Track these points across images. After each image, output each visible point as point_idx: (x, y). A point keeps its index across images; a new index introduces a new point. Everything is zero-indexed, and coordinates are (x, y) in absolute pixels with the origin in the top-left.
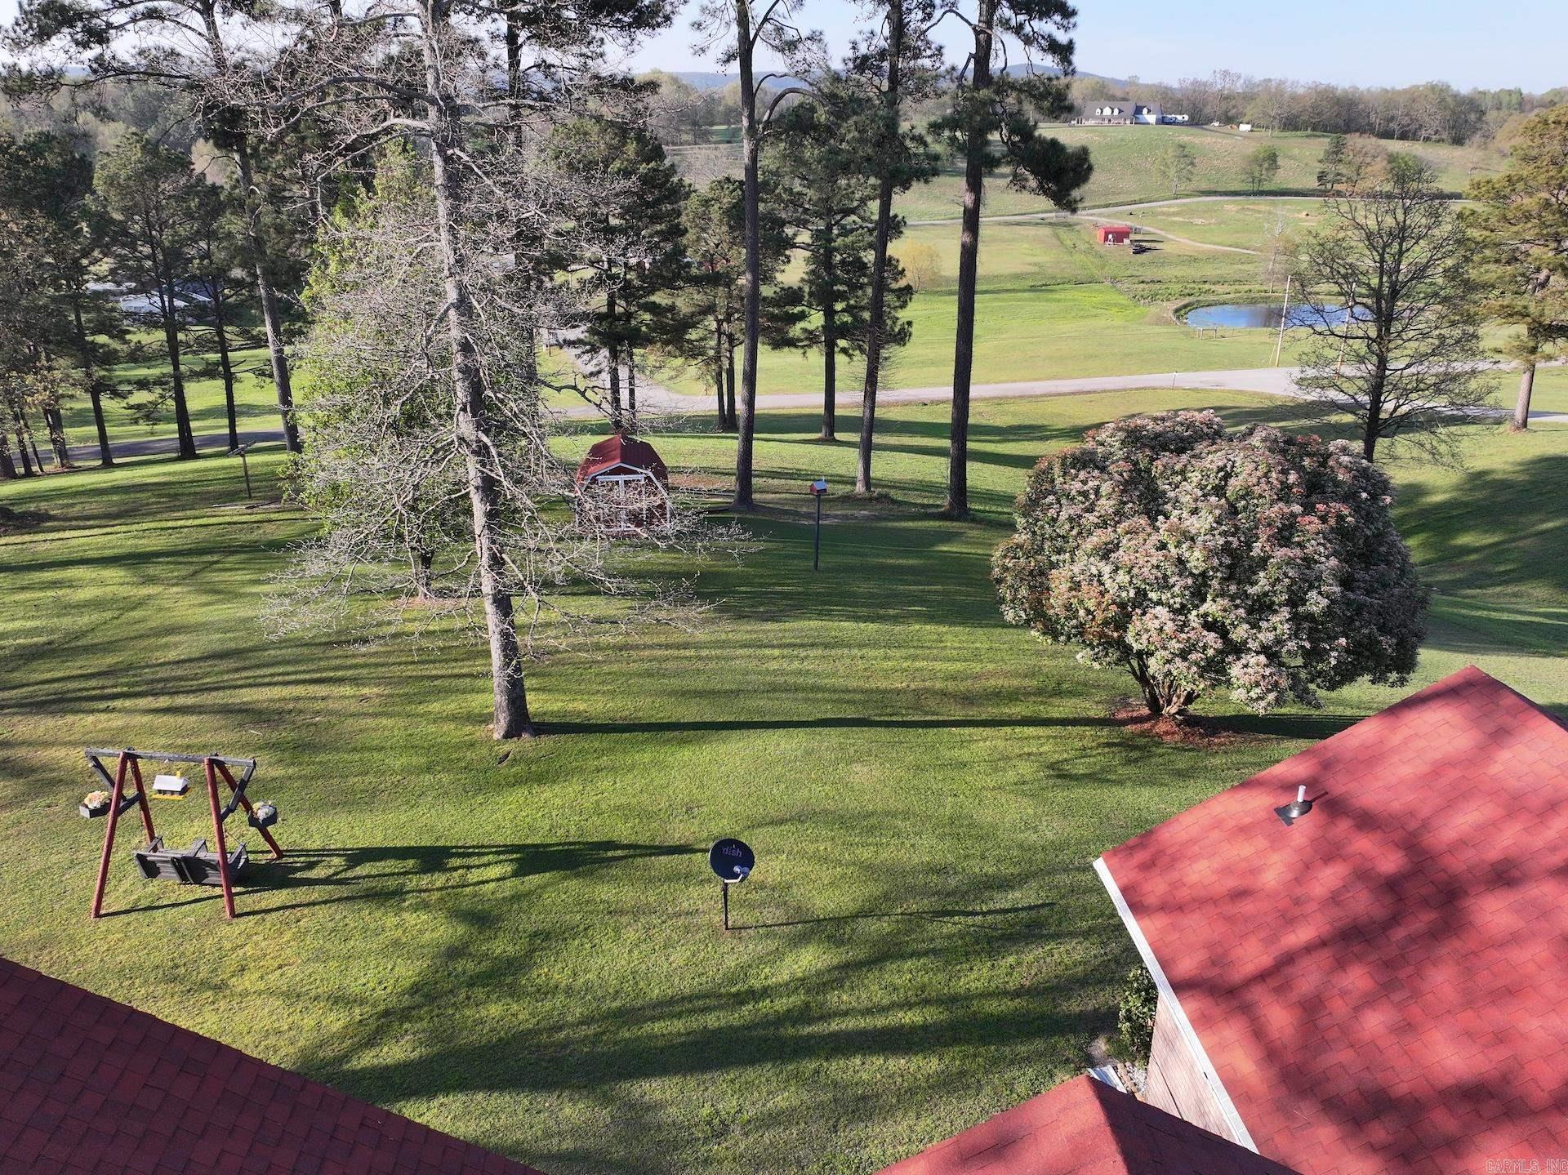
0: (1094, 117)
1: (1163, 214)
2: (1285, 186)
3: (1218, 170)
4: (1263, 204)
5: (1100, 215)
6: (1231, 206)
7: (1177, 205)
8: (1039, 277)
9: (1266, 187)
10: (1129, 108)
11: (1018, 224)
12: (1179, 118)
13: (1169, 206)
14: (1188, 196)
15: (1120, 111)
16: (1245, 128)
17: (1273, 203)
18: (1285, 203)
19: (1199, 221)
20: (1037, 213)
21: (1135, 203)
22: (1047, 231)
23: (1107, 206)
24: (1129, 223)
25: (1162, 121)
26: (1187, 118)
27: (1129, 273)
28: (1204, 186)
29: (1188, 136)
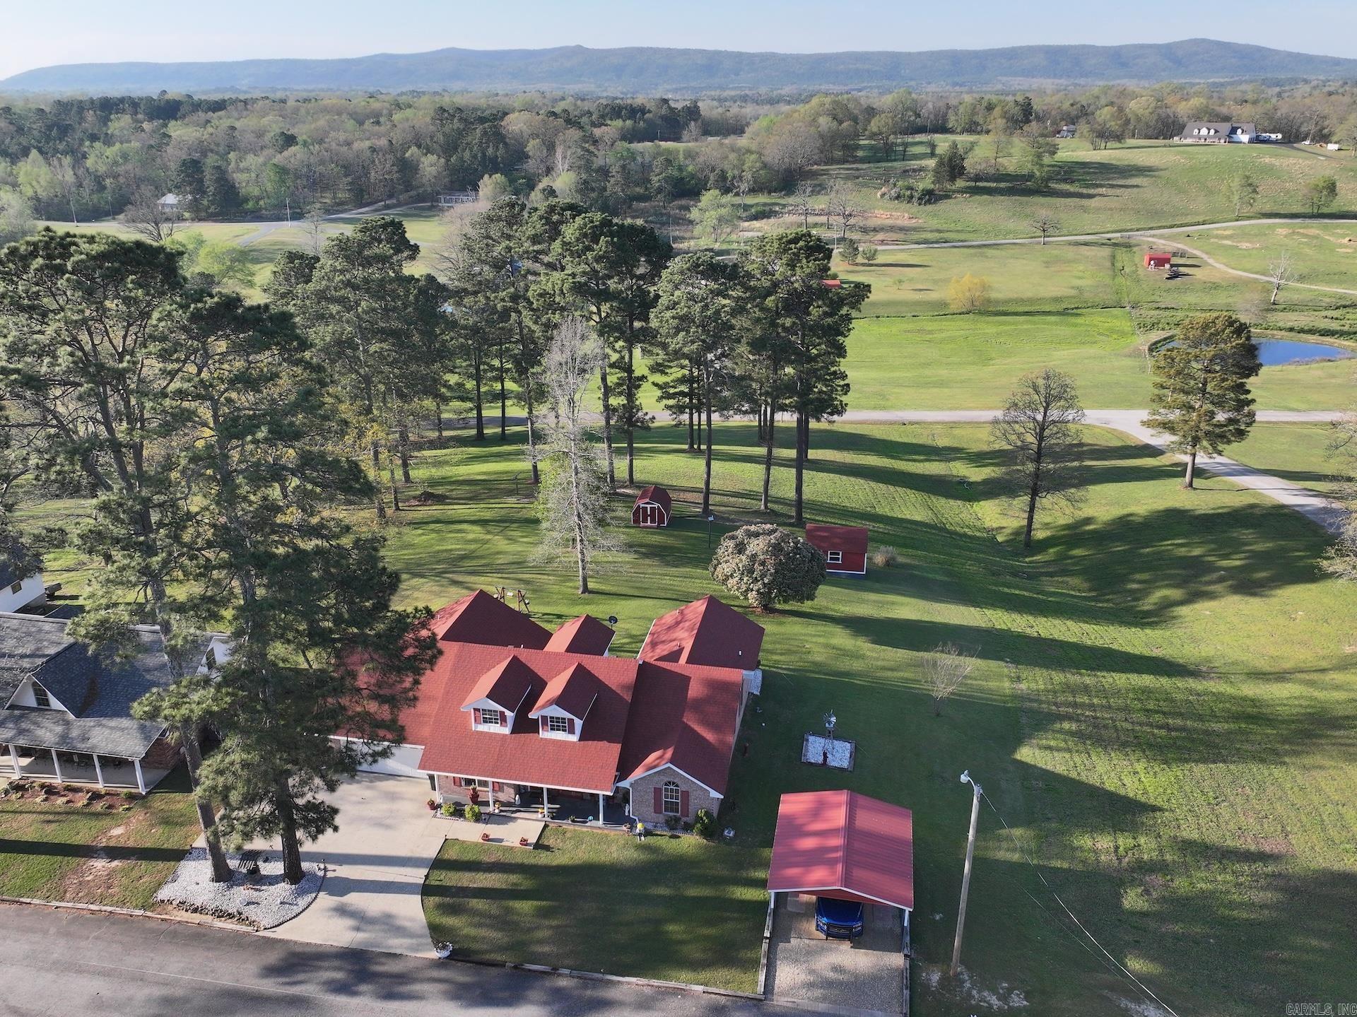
0: (1192, 136)
1: (1217, 237)
2: (1345, 209)
3: (1288, 192)
4: (1314, 228)
5: (1161, 237)
6: (1281, 228)
7: (1233, 228)
8: (1074, 300)
9: (1325, 210)
10: (1225, 127)
11: (1086, 244)
12: (1273, 136)
13: (1225, 229)
14: (1249, 218)
15: (1216, 131)
16: (1332, 147)
17: (1326, 227)
18: (1338, 226)
19: (1245, 245)
20: (1108, 232)
21: (1198, 224)
22: (1106, 251)
23: (1172, 227)
24: (1180, 246)
25: (1257, 140)
26: (1280, 136)
27: (1153, 298)
28: (1268, 208)
29: (1270, 157)
